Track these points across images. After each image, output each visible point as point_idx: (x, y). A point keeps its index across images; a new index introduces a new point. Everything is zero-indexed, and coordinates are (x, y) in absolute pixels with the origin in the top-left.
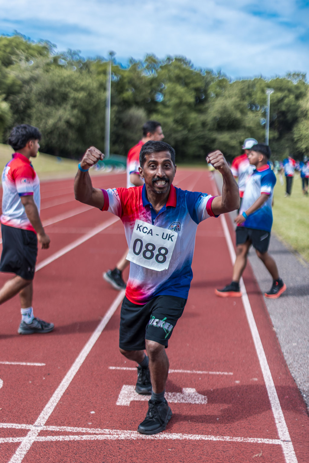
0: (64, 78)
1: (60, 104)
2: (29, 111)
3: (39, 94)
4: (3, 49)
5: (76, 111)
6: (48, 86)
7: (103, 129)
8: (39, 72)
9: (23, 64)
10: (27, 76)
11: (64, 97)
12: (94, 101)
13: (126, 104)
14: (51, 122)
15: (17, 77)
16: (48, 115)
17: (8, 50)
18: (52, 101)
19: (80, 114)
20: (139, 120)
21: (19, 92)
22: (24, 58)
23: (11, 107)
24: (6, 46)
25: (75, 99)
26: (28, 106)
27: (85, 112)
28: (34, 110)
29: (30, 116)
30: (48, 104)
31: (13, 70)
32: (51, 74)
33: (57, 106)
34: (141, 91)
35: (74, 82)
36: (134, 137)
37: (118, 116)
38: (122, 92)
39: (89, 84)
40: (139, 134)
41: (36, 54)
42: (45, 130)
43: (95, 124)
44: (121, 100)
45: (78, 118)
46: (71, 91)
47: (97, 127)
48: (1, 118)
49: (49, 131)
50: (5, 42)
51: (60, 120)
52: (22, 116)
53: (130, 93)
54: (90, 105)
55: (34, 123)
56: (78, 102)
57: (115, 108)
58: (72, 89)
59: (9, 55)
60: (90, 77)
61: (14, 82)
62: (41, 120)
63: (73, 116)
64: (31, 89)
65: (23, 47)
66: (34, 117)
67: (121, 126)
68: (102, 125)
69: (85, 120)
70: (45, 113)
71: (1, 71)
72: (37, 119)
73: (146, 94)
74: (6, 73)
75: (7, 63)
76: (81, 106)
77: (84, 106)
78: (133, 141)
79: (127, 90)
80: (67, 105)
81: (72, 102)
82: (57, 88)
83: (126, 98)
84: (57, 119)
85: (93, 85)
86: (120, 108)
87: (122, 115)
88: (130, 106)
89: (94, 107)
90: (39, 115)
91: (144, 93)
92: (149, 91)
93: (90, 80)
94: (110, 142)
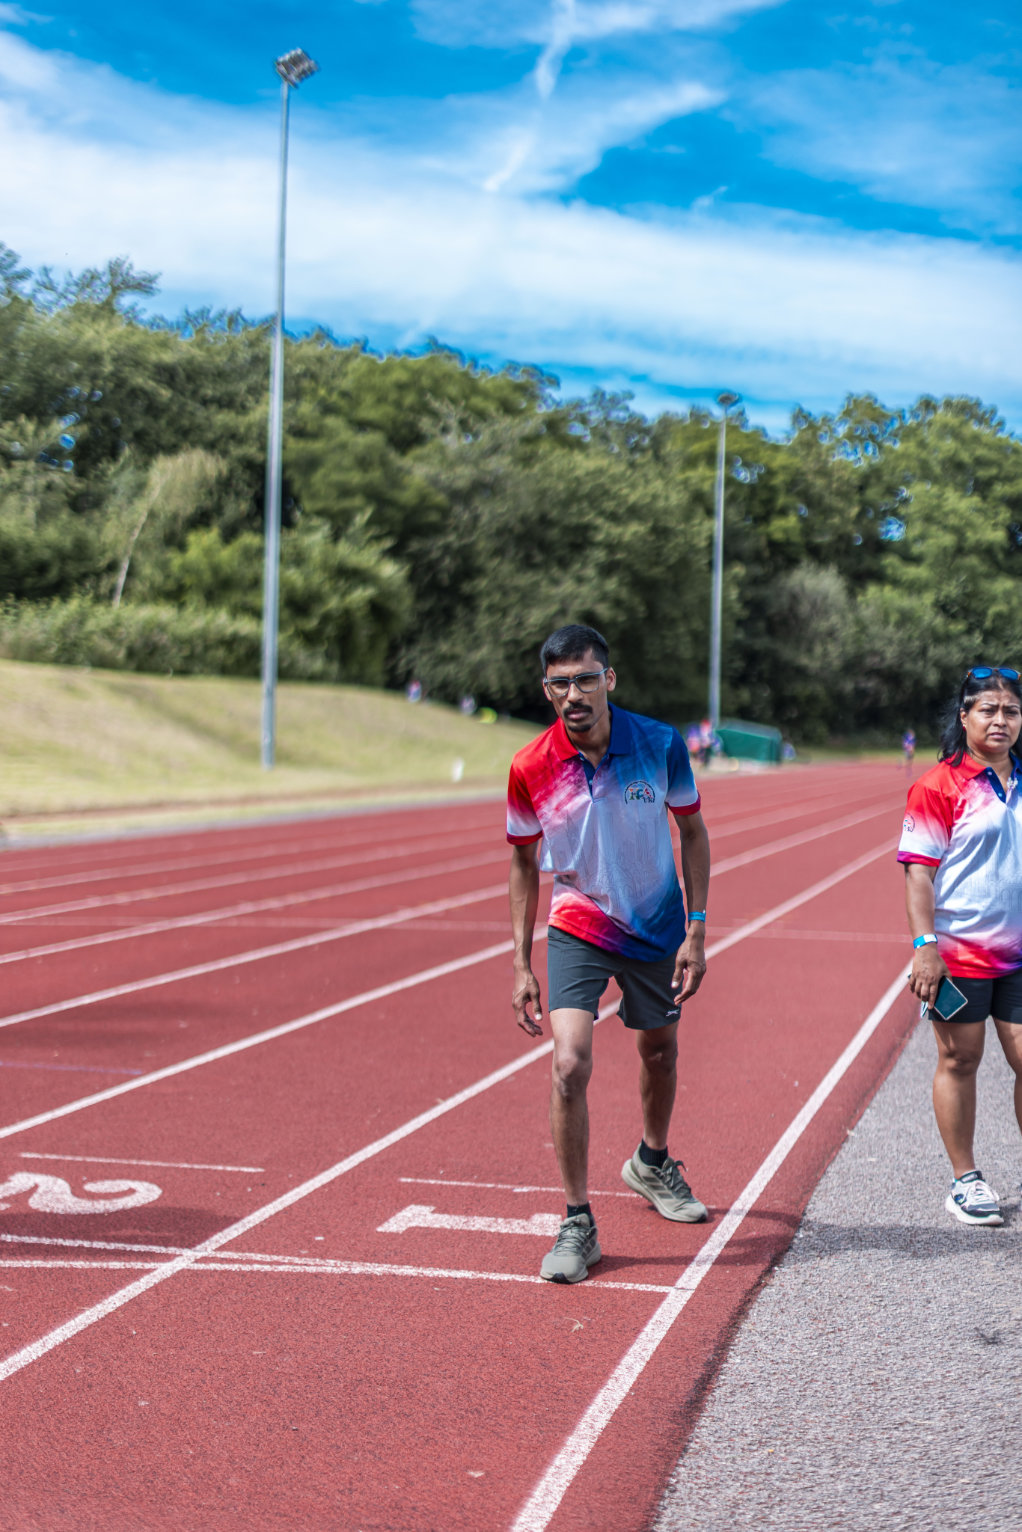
0: (577, 479)
1: (564, 564)
2: (466, 588)
3: (500, 532)
4: (393, 396)
5: (611, 584)
6: (529, 507)
7: (702, 639)
8: (500, 464)
9: (453, 442)
10: (463, 476)
11: (579, 540)
12: (672, 551)
13: (783, 556)
14: (535, 617)
15: (434, 481)
16: (527, 598)
17: (410, 399)
18: (538, 558)
19: (624, 593)
20: (821, 608)
21: (437, 530)
22: (453, 423)
23: (411, 578)
24: (401, 387)
25: (611, 547)
26: (468, 569)
27: (642, 585)
28: (482, 583)
29: (470, 601)
30: (527, 564)
31: (420, 459)
32: (537, 469)
33: (555, 571)
34: (828, 512)
35: (606, 493)
36: (804, 660)
37: (750, 594)
38: (764, 519)
39: (655, 497)
40: (818, 650)
41: (491, 408)
42: (516, 643)
43: (673, 622)
44: (763, 542)
45: (618, 603)
46: (600, 521)
47: (682, 629)
48: (378, 610)
49: (527, 646)
50: (400, 375)
51: (563, 612)
52: (446, 602)
53: (792, 521)
54: (656, 564)
55: (483, 621)
56: (619, 556)
57: (739, 570)
58: (602, 513)
59: (411, 417)
60: (661, 475)
61: (423, 498)
62: (505, 612)
63: (604, 598)
64: (476, 518)
65: (453, 390)
66: (484, 603)
67: (761, 625)
68: (697, 624)
69: (641, 610)
70: (517, 589)
71: (384, 463)
72: (491, 609)
73: (845, 521)
74: (400, 469)
75: (406, 439)
76: (628, 567)
77: (638, 566)
78: (801, 672)
79: (783, 512)
80: (584, 565)
81: (600, 555)
82: (554, 514)
83: (778, 536)
84: (554, 608)
85: (667, 498)
86: (758, 570)
87: (765, 592)
88: (792, 562)
89: (670, 568)
90: (497, 597)
91: (836, 520)
92: (854, 511)
93: (658, 485)
94: (723, 677)
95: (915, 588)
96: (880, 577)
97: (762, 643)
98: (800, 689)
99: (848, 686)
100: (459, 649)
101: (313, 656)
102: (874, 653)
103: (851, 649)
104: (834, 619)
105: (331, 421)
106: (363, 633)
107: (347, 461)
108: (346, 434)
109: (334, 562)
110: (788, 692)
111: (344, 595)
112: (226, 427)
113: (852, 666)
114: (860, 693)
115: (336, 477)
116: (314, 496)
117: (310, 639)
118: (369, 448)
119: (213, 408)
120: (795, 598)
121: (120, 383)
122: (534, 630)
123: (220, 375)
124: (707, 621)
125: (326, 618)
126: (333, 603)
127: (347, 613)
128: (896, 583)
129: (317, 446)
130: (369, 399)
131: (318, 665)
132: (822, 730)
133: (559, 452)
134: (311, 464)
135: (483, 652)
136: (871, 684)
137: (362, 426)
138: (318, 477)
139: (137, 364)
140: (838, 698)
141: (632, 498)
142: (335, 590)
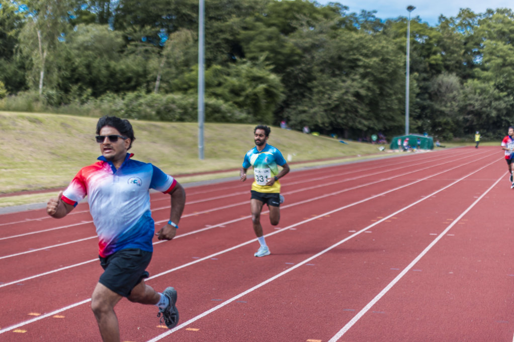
0: (352, 42)
1: (347, 75)
2: (309, 84)
3: (322, 64)
4: (283, 14)
5: (366, 81)
6: (334, 53)
7: (402, 102)
8: (323, 37)
9: (305, 30)
10: (308, 42)
11: (354, 65)
12: (390, 67)
13: (435, 70)
14: (336, 95)
15: (296, 44)
16: (333, 88)
17: (290, 15)
18: (337, 72)
19: (371, 85)
20: (450, 89)
21: (297, 63)
22: (304, 23)
23: (283, 81)
24: (287, 11)
25: (365, 67)
26: (311, 79)
27: (379, 82)
28: (315, 83)
29: (310, 89)
30: (333, 75)
31: (293, 37)
32: (337, 40)
33: (344, 78)
34: (453, 52)
35: (364, 46)
36: (443, 109)
37: (422, 84)
38: (428, 56)
39: (383, 47)
40: (449, 104)
41: (320, 17)
42: (329, 104)
43: (390, 95)
44: (427, 64)
45: (368, 89)
46: (361, 57)
47: (394, 97)
48: (269, 93)
49: (333, 106)
50: (286, 6)
51: (347, 92)
52: (302, 90)
53: (438, 56)
54: (383, 73)
55: (315, 97)
56: (369, 70)
57: (416, 74)
58: (361, 55)
59: (289, 21)
60: (385, 39)
61: (293, 50)
62: (324, 93)
63: (363, 87)
64: (313, 58)
65: (306, 11)
66: (315, 90)
67: (427, 96)
68: (400, 96)
69: (378, 91)
70: (329, 84)
71: (278, 38)
72: (319, 92)
73: (459, 55)
74: (284, 41)
75: (288, 30)
76: (373, 75)
77: (375, 74)
78: (442, 113)
79: (435, 53)
80: (356, 74)
81: (361, 70)
82: (344, 55)
83: (433, 62)
84: (343, 91)
85: (387, 47)
86: (425, 75)
87: (427, 83)
88: (439, 72)
89: (389, 74)
90: (321, 88)
91: (456, 55)
92: (463, 51)
93: (384, 43)
94: (411, 116)
95: (486, 80)
96: (473, 77)
97: (427, 103)
98: (442, 120)
99: (461, 118)
100: (306, 108)
101: (241, 112)
102: (470, 105)
103: (462, 103)
104: (455, 92)
105: (258, 24)
106: (263, 102)
107: (263, 38)
108: (263, 28)
109: (251, 75)
110: (437, 120)
111: (255, 88)
112: (217, 27)
113: (463, 110)
114: (466, 120)
115: (259, 44)
116: (251, 52)
117: (240, 105)
118: (272, 33)
119: (213, 21)
120: (440, 85)
121: (178, 12)
122: (335, 99)
123: (217, 8)
124: (404, 95)
125: (247, 97)
126: (249, 90)
127: (255, 94)
128: (479, 78)
129: (252, 33)
130: (274, 16)
131: (243, 115)
132: (451, 134)
133: (346, 32)
134: (250, 39)
135: (315, 109)
136: (469, 117)
137: (270, 25)
138: (252, 45)
139: (185, 5)
140: (457, 123)
141: (374, 48)
142: (251, 86)
